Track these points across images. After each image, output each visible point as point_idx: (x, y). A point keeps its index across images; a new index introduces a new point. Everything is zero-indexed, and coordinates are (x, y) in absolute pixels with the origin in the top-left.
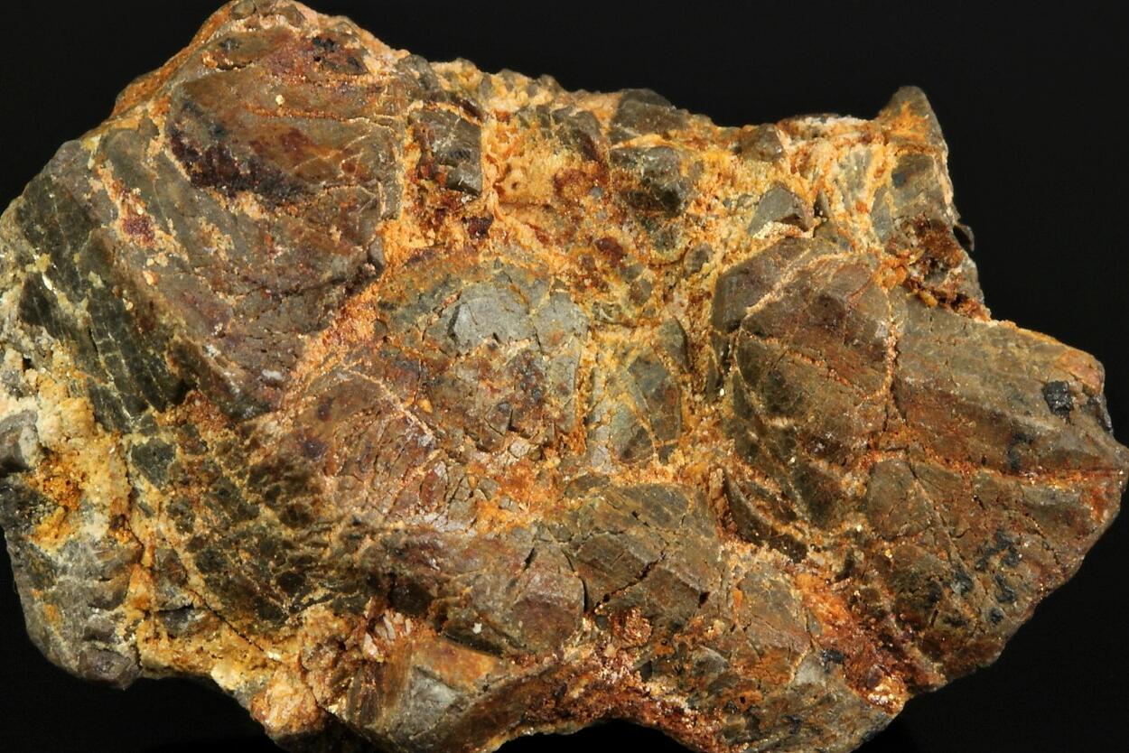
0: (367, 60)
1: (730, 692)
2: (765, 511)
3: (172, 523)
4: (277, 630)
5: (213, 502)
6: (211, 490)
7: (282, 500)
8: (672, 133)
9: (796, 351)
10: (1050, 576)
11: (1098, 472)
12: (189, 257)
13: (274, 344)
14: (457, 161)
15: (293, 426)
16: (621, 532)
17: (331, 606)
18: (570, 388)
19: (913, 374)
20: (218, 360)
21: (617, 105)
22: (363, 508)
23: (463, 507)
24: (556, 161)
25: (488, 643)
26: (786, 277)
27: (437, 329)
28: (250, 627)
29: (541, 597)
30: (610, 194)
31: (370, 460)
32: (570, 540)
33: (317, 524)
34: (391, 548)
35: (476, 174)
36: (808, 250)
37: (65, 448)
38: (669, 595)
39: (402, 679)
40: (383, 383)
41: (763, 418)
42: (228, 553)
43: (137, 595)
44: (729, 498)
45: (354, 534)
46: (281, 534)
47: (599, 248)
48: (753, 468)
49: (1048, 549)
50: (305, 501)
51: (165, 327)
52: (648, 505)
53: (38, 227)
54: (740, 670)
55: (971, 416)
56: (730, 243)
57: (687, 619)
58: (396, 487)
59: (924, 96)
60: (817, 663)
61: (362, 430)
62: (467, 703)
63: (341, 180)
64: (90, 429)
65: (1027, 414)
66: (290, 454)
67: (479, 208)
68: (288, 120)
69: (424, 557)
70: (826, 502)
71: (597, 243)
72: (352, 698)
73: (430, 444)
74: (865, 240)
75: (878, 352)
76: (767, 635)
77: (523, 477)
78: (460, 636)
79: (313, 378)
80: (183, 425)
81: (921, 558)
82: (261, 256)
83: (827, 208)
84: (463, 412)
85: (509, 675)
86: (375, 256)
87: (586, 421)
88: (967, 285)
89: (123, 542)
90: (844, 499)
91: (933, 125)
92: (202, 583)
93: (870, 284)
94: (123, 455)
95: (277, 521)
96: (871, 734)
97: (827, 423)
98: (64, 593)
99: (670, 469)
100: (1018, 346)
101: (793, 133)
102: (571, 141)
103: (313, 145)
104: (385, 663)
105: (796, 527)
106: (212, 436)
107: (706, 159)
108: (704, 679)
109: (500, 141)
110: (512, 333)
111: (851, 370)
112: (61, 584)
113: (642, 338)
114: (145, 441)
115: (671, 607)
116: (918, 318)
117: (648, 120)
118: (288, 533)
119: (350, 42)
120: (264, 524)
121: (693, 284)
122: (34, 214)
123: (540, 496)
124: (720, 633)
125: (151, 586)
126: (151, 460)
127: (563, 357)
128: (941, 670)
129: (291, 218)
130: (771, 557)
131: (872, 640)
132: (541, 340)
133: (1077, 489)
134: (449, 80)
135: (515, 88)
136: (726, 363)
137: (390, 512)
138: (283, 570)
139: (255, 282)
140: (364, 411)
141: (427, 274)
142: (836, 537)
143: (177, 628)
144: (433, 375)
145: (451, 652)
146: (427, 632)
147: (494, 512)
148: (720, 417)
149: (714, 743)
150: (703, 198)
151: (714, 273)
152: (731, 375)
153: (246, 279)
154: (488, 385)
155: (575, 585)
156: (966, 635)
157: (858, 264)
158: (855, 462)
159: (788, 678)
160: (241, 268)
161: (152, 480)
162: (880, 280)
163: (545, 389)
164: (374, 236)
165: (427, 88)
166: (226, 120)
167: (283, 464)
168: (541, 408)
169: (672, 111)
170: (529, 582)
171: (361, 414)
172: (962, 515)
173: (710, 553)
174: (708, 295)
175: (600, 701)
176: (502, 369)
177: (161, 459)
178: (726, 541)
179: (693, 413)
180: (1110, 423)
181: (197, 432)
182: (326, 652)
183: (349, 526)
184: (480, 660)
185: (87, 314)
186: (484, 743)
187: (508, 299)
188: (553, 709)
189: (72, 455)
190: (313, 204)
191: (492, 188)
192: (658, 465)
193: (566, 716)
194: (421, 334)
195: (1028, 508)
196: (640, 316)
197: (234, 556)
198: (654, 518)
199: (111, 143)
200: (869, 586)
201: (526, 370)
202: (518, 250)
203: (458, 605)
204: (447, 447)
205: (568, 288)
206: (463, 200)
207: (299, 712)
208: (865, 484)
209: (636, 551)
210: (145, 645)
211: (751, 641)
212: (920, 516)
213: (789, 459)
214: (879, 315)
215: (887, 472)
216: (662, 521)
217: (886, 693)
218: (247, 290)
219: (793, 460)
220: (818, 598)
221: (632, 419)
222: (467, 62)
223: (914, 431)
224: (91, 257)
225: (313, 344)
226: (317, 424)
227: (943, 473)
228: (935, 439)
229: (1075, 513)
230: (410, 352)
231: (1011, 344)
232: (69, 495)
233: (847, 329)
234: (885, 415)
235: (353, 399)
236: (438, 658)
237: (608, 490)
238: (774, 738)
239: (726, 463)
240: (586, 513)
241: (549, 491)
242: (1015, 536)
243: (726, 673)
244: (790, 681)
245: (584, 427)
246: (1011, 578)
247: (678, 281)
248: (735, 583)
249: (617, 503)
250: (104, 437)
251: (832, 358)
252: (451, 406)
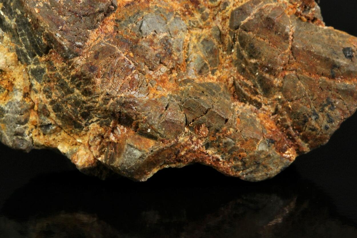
1: (235, 153)
2: (248, 91)
3: (45, 95)
4: (80, 132)
5: (58, 88)
6: (58, 83)
7: (82, 87)
9: (258, 36)
10: (345, 114)
12: (51, 4)
13: (79, 33)
15: (86, 61)
17: (99, 123)
18: (181, 49)
19: (298, 44)
20: (60, 38)
22: (110, 89)
23: (144, 89)
25: (153, 136)
26: (255, 11)
27: (135, 29)
28: (71, 131)
29: (171, 120)
31: (112, 73)
32: (181, 101)
33: (94, 95)
34: (119, 103)
36: (262, 2)
37: (8, 69)
38: (215, 119)
39: (123, 148)
40: (117, 47)
41: (247, 59)
42: (64, 105)
43: (33, 120)
44: (235, 87)
45: (107, 98)
46: (82, 98)
47: (191, 1)
48: (244, 77)
49: (345, 104)
50: (90, 87)
51: (42, 27)
52: (207, 89)
54: (239, 146)
55: (318, 59)
57: (221, 128)
58: (121, 83)
60: (265, 143)
61: (109, 63)
62: (145, 156)
64: (16, 63)
65: (337, 58)
66: (85, 71)
69: (131, 106)
70: (268, 88)
72: (106, 155)
73: (133, 68)
75: (286, 37)
76: (248, 133)
77: (165, 79)
78: (143, 133)
79: (93, 45)
80: (48, 61)
81: (301, 107)
82: (75, 3)
84: (144, 57)
85: (160, 146)
86: (114, 3)
87: (186, 61)
88: (317, 14)
89: (28, 102)
90: (275, 87)
92: (55, 116)
93: (283, 14)
94: (27, 72)
95: (81, 94)
96: (284, 168)
97: (269, 61)
98: (7, 120)
99: (215, 77)
100: (334, 35)
104: (117, 143)
105: (258, 97)
106: (58, 65)
108: (227, 149)
110: (161, 30)
111: (277, 43)
112: (6, 116)
113: (206, 32)
114: (35, 67)
115: (216, 124)
116: (300, 25)
118: (84, 98)
120: (76, 95)
121: (223, 14)
123: (171, 86)
124: (232, 133)
125: (38, 117)
126: (37, 74)
127: (178, 39)
128: (308, 146)
130: (250, 107)
132: (171, 32)
133: (355, 84)
136: (234, 40)
137: (119, 91)
138: (82, 111)
139: (73, 12)
140: (110, 56)
141: (132, 10)
142: (272, 100)
143: (46, 132)
144: (134, 44)
145: (140, 138)
146: (132, 132)
147: (155, 91)
148: (232, 59)
149: (230, 170)
151: (230, 10)
152: (236, 45)
153: (70, 11)
154: (153, 48)
155: (183, 116)
156: (316, 134)
157: (279, 7)
158: (278, 75)
159: (255, 148)
160: (68, 7)
161: (38, 80)
162: (287, 12)
163: (172, 49)
167: (83, 74)
168: (171, 56)
170: (167, 115)
171: (109, 57)
172: (315, 93)
173: (229, 106)
174: (228, 17)
175: (191, 156)
176: (158, 43)
177: (41, 73)
178: (234, 102)
179: (223, 58)
181: (53, 64)
182: (97, 139)
183: (105, 95)
184: (150, 141)
185: (15, 23)
186: (151, 170)
187: (160, 19)
188: (175, 159)
189: (10, 72)
192: (211, 76)
193: (179, 161)
194: (130, 30)
195: (338, 90)
196: (205, 25)
197: (66, 106)
198: (209, 93)
200: (283, 117)
201: (166, 43)
202: (163, 2)
203: (142, 122)
204: (139, 69)
205: (180, 15)
207: (88, 160)
208: (282, 82)
209: (203, 104)
210: (35, 137)
211: (243, 136)
212: (301, 93)
213: (256, 73)
214: (287, 24)
215: (289, 78)
216: (212, 94)
217: (289, 154)
218: (70, 15)
219: (257, 74)
220: (266, 121)
221: (202, 60)
223: (299, 64)
224: (17, 4)
225: (93, 33)
226: (94, 61)
227: (308, 78)
228: (306, 67)
229: (354, 92)
230: (126, 36)
231: (332, 35)
232: (9, 86)
233: (276, 29)
234: (289, 58)
235: (106, 52)
236: (136, 141)
237: (194, 84)
238: (251, 169)
239: (234, 75)
240: (186, 92)
241: (174, 84)
242: (333, 100)
243: (234, 147)
244: (256, 150)
245: (186, 63)
246: (332, 114)
247: (218, 13)
248: (237, 116)
249: (197, 88)
250: (21, 66)
251: (271, 39)
252: (140, 55)
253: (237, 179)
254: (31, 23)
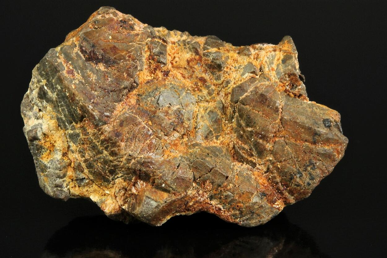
0: (135, 27)
1: (234, 204)
2: (245, 154)
3: (80, 155)
4: (108, 185)
5: (90, 149)
6: (90, 146)
7: (110, 149)
8: (221, 48)
9: (254, 109)
10: (324, 173)
11: (338, 144)
12: (85, 81)
13: (108, 105)
14: (160, 55)
15: (113, 128)
16: (204, 159)
17: (123, 179)
18: (191, 119)
19: (286, 116)
20: (92, 110)
21: (205, 40)
22: (132, 151)
23: (160, 151)
24: (188, 55)
25: (166, 189)
26: (251, 89)
27: (154, 102)
28: (101, 184)
29: (181, 177)
30: (203, 65)
31: (134, 138)
32: (190, 161)
33: (119, 156)
34: (139, 163)
35: (165, 59)
36: (258, 81)
37: (50, 134)
38: (218, 177)
39: (142, 199)
40: (138, 117)
41: (244, 128)
42: (95, 163)
43: (70, 175)
44: (235, 150)
45: (129, 159)
46: (109, 158)
47: (199, 80)
48: (241, 142)
49: (324, 165)
50: (116, 149)
51: (77, 100)
52: (212, 151)
53: (43, 72)
54: (237, 198)
55: (303, 128)
56: (236, 79)
57: (222, 184)
58: (141, 146)
59: (291, 38)
60: (259, 196)
61: (132, 130)
62: (160, 206)
63: (127, 60)
64: (57, 128)
65: (318, 127)
66: (112, 136)
67: (166, 68)
68: (112, 43)
69: (149, 165)
70: (262, 151)
71: (199, 79)
72: (129, 204)
73: (151, 134)
74: (274, 78)
75: (277, 110)
76: (245, 188)
77: (177, 143)
78: (158, 187)
79: (118, 115)
80: (82, 128)
81: (288, 167)
82: (104, 81)
83: (263, 69)
84: (161, 125)
85: (172, 198)
86: (136, 81)
87: (195, 128)
88: (302, 91)
89: (66, 160)
90: (267, 151)
91: (293, 47)
92: (88, 172)
93: (275, 91)
94: (66, 136)
95: (108, 155)
96: (274, 216)
97: (262, 129)
98: (49, 174)
99: (219, 142)
100: (316, 109)
101: (254, 48)
102: (192, 50)
103: (119, 50)
104: (138, 195)
105: (253, 158)
106: (91, 131)
107: (230, 55)
108: (227, 200)
109: (172, 50)
110: (175, 103)
111: (269, 115)
112: (49, 171)
113: (211, 105)
114: (72, 132)
115: (218, 180)
116: (288, 100)
117: (214, 44)
118: (111, 158)
119: (130, 22)
120: (105, 156)
121: (226, 90)
122: (42, 68)
123: (182, 149)
124: (232, 187)
125: (74, 173)
126: (73, 137)
127: (189, 110)
128: (294, 199)
129: (113, 71)
130: (246, 166)
131: (274, 190)
132: (183, 105)
133: (332, 149)
134: (159, 33)
135: (177, 35)
136: (234, 112)
137: (139, 153)
138: (110, 168)
139: (103, 88)
140: (133, 124)
141: (151, 86)
142: (265, 161)
143: (81, 184)
144: (152, 114)
145: (156, 192)
146: (150, 186)
147: (169, 153)
148: (233, 127)
149: (230, 218)
150: (229, 66)
151: (231, 87)
152: (236, 116)
153: (100, 87)
154: (168, 118)
155: (191, 173)
156: (301, 189)
157: (271, 85)
158: (270, 140)
159: (251, 200)
160: (99, 84)
161: (74, 143)
163: (184, 119)
164: (136, 76)
165: (152, 35)
166: (95, 43)
167: (110, 139)
168: (182, 124)
169: (221, 42)
170: (178, 172)
171: (132, 125)
172: (300, 156)
173: (229, 165)
174: (230, 93)
175: (198, 206)
176: (172, 113)
177: (76, 137)
178: (234, 162)
179: (225, 126)
180: (342, 130)
181: (87, 130)
182: (122, 192)
183: (128, 156)
184: (164, 194)
185: (56, 96)
186: (165, 217)
187: (174, 94)
188: (185, 208)
189: (52, 136)
190: (119, 67)
191: (170, 63)
192: (215, 141)
193: (188, 210)
194: (149, 103)
195: (318, 154)
196: (211, 99)
197: (96, 164)
198: (214, 155)
199: (63, 49)
200: (274, 175)
201: (178, 114)
202: (177, 80)
203: (158, 179)
204: (156, 134)
205: (191, 91)
206: (162, 66)
207: (114, 208)
208: (273, 147)
209: (208, 164)
210: (72, 189)
211: (240, 190)
212: (288, 155)
213: (251, 139)
214: (277, 100)
215: (279, 143)
216: (216, 156)
217: (278, 205)
218: (100, 90)
219: (253, 140)
220: (259, 178)
221: (208, 127)
222: (164, 27)
223: (287, 132)
224: (57, 81)
225: (119, 106)
226: (119, 128)
227: (294, 144)
228: (292, 134)
229: (331, 155)
230: (146, 108)
231: (314, 108)
232: (51, 147)
233: (268, 103)
234: (278, 127)
235: (130, 121)
236: (152, 193)
237: (201, 147)
238: (247, 217)
239: (234, 140)
240: (194, 154)
241: (185, 147)
242: (314, 161)
243: (233, 199)
244: (251, 201)
245: (194, 130)
246: (313, 173)
247: (221, 89)
248: (236, 174)
249: (203, 151)
250: (61, 131)
251: (264, 111)
252: (157, 123)
253: (235, 225)
254: (69, 97)
